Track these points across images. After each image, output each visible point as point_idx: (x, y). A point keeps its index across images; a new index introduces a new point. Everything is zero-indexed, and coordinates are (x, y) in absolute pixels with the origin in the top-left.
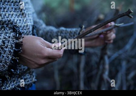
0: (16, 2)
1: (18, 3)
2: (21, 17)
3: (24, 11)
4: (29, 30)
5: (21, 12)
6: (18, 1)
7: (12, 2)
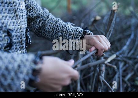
0: (10, 3)
1: (12, 4)
2: (15, 19)
3: (19, 13)
4: (23, 32)
5: (15, 13)
6: (12, 3)
7: (6, 3)
